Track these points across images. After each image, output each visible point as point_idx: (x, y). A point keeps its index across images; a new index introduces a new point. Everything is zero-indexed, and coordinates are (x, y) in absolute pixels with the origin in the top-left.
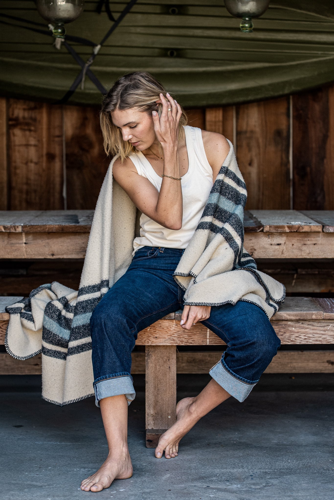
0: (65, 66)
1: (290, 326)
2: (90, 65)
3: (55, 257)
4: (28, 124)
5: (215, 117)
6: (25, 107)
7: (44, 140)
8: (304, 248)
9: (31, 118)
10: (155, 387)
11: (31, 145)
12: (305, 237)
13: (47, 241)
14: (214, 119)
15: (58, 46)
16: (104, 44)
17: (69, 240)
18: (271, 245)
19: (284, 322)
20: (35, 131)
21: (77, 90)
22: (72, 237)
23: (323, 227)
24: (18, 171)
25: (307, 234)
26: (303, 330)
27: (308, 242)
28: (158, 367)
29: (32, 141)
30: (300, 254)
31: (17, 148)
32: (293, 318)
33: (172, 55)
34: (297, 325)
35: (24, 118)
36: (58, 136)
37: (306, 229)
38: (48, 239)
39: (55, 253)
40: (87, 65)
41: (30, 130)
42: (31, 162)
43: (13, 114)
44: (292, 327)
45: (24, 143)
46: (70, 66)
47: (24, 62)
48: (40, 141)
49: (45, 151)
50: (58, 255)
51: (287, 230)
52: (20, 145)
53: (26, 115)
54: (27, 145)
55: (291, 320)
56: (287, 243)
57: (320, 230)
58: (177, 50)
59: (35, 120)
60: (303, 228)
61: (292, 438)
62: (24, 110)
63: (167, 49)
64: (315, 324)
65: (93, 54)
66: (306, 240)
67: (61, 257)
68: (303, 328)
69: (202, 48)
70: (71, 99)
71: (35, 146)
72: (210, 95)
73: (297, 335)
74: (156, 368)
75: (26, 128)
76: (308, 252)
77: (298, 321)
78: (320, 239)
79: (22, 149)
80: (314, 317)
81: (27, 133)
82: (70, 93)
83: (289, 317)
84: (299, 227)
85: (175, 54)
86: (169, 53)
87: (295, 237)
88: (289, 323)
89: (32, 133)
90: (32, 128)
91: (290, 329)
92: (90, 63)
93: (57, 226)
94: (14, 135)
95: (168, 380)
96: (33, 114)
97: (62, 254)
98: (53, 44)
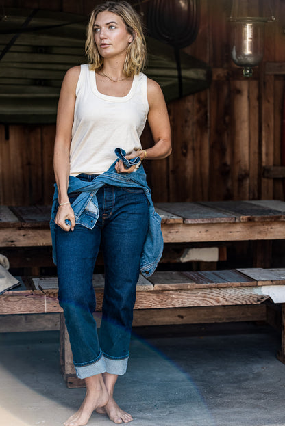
1: (171, 294)
8: (169, 235)
12: (171, 227)
19: (167, 292)
23: (184, 219)
25: (172, 225)
26: (181, 297)
27: (172, 231)
30: (166, 240)
32: (174, 288)
34: (177, 293)
37: (171, 221)
44: (173, 294)
55: (172, 290)
57: (182, 222)
58: (45, 80)
60: (169, 221)
61: (170, 376)
63: (36, 80)
64: (189, 292)
66: (171, 229)
68: (180, 295)
73: (176, 300)
76: (172, 238)
77: (177, 290)
78: (181, 229)
80: (189, 287)
83: (171, 288)
84: (166, 220)
85: (43, 83)
86: (38, 83)
88: (171, 292)
91: (171, 296)
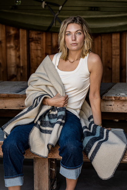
0: (47, 15)
2: (58, 15)
3: (6, 108)
4: (37, 40)
5: (116, 37)
6: (36, 33)
7: (44, 47)
8: (123, 107)
9: (39, 38)
10: (38, 177)
11: (38, 50)
12: (124, 102)
13: (3, 101)
14: (116, 38)
15: (43, 7)
16: (64, 5)
17: (12, 101)
18: (107, 105)
20: (40, 43)
21: (53, 26)
22: (14, 99)
24: (33, 61)
28: (39, 167)
29: (39, 48)
30: (121, 110)
31: (33, 51)
33: (94, 10)
35: (36, 38)
36: (50, 46)
37: (123, 98)
38: (4, 100)
39: (7, 106)
40: (56, 15)
41: (38, 43)
42: (39, 57)
43: (31, 36)
45: (36, 48)
46: (49, 15)
47: (30, 14)
48: (42, 48)
49: (44, 52)
50: (8, 107)
51: (114, 99)
52: (34, 50)
53: (37, 36)
54: (37, 50)
56: (115, 105)
58: (97, 7)
59: (40, 39)
60: (121, 98)
62: (36, 34)
63: (92, 7)
65: (59, 10)
66: (124, 104)
67: (9, 108)
69: (107, 6)
70: (51, 30)
71: (40, 50)
72: (111, 28)
74: (38, 168)
75: (36, 42)
76: (125, 110)
79: (35, 51)
81: (37, 44)
82: (50, 27)
84: (119, 98)
85: (96, 9)
86: (93, 9)
87: (119, 102)
89: (39, 44)
90: (39, 42)
92: (57, 14)
93: (6, 94)
94: (31, 45)
95: (44, 174)
96: (40, 36)
97: (10, 107)
98: (41, 6)
